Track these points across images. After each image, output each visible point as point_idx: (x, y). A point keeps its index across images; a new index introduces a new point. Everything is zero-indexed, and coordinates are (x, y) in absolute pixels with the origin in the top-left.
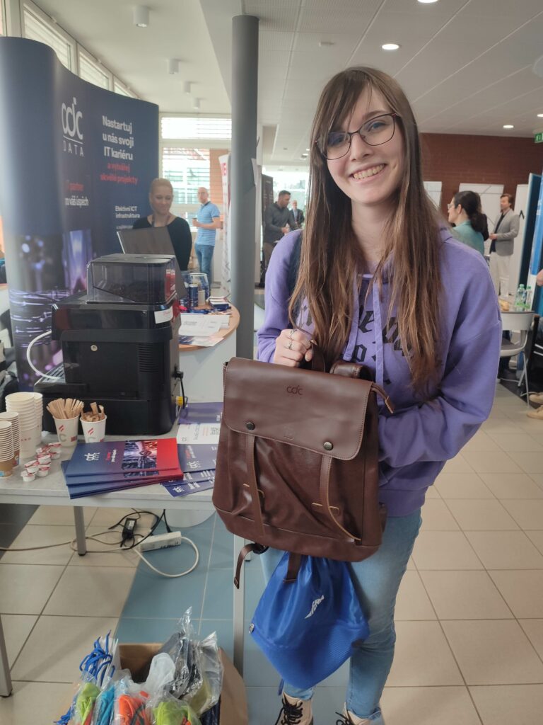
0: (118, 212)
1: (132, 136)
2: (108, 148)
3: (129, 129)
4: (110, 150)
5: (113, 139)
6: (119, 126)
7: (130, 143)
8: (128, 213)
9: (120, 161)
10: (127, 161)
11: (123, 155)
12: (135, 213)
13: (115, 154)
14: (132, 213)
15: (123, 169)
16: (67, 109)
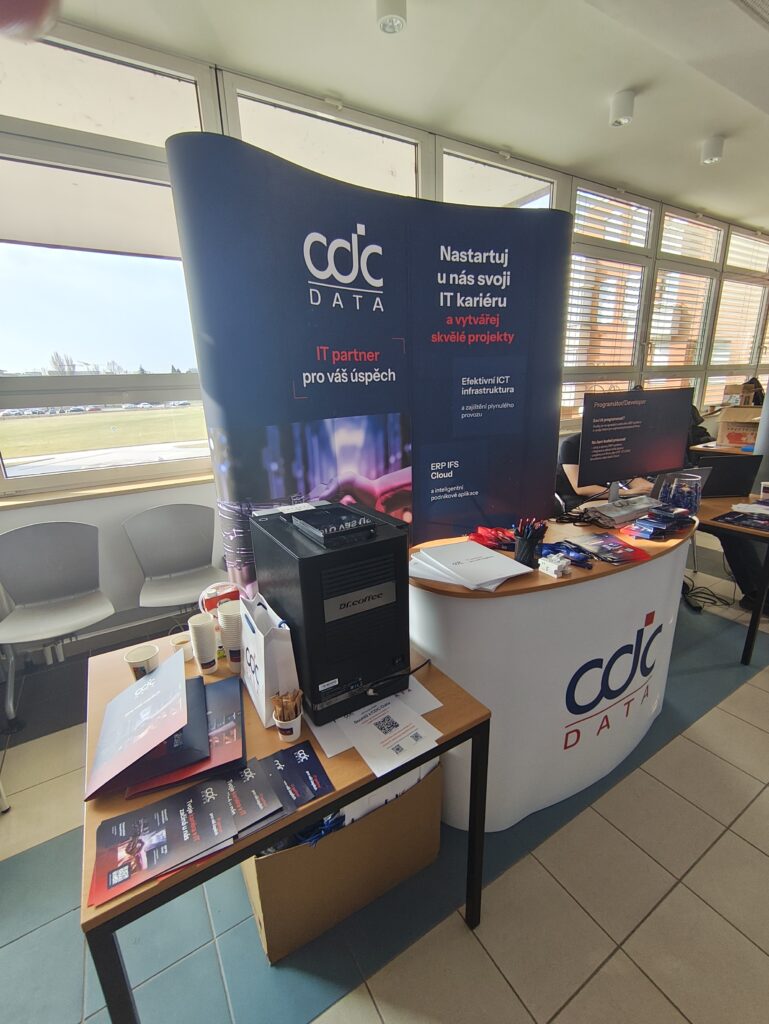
0: (467, 387)
1: (506, 269)
2: (449, 294)
3: (504, 259)
4: (454, 299)
5: (465, 279)
6: (480, 258)
7: (504, 281)
8: (491, 386)
9: (478, 311)
10: (494, 310)
11: (487, 302)
12: (504, 386)
13: (464, 301)
14: (498, 385)
15: (483, 321)
16: (329, 243)
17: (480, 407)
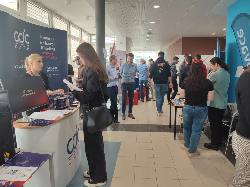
0: (48, 70)
1: (54, 42)
2: (43, 47)
6: (48, 39)
7: (54, 45)
8: (53, 69)
9: (49, 51)
11: (51, 49)
13: (46, 49)
14: (55, 69)
15: (50, 54)
16: (18, 33)
17: (51, 75)
